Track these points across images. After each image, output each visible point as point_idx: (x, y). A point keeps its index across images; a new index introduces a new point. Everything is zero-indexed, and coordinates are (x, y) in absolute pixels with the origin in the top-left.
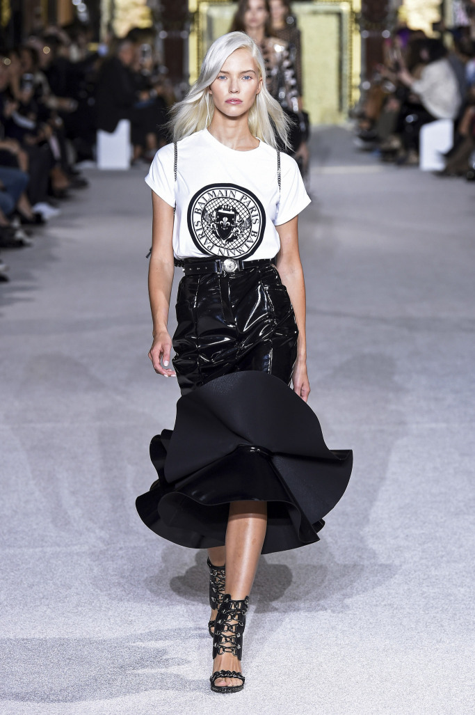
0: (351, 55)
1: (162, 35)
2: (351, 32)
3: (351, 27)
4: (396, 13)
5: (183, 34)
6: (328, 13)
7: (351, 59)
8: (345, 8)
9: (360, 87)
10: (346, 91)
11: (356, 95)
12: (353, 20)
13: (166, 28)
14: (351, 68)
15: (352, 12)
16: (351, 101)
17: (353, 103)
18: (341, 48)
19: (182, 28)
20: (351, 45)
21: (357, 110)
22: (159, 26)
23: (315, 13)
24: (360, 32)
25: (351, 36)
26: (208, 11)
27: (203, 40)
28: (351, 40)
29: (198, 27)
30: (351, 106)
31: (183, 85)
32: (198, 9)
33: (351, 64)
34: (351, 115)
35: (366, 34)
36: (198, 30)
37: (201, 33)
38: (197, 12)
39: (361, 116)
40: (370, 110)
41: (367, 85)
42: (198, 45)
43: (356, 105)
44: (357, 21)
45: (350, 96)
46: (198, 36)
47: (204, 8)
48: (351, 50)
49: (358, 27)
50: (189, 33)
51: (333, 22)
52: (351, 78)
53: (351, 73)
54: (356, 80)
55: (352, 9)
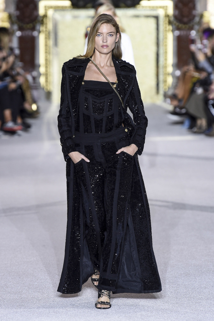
0: (166, 49)
1: (18, 34)
2: (166, 31)
3: (166, 28)
4: (201, 16)
5: (35, 33)
6: (147, 17)
7: (166, 52)
8: (161, 13)
9: (173, 75)
10: (161, 77)
11: (170, 80)
12: (167, 22)
13: (20, 29)
14: (166, 60)
15: (167, 16)
16: (165, 85)
17: (167, 87)
18: (158, 44)
19: (33, 29)
20: (166, 42)
21: (170, 93)
22: (16, 27)
23: (137, 16)
24: (173, 31)
25: (166, 35)
26: (53, 14)
27: (49, 38)
28: (165, 38)
29: (46, 28)
30: (165, 89)
31: (35, 73)
32: (46, 13)
33: (166, 56)
34: (166, 96)
35: (177, 33)
36: (46, 31)
37: (48, 33)
38: (45, 16)
39: (174, 97)
40: (180, 93)
41: (178, 73)
42: (46, 42)
43: (169, 88)
44: (170, 23)
45: (165, 81)
46: (46, 35)
47: (50, 13)
48: (166, 46)
49: (171, 27)
50: (39, 32)
51: (152, 23)
52: (165, 67)
53: (166, 64)
54: (170, 69)
55: (166, 13)
